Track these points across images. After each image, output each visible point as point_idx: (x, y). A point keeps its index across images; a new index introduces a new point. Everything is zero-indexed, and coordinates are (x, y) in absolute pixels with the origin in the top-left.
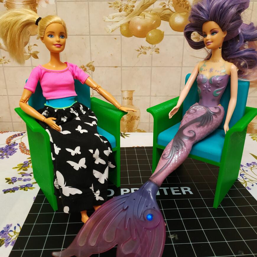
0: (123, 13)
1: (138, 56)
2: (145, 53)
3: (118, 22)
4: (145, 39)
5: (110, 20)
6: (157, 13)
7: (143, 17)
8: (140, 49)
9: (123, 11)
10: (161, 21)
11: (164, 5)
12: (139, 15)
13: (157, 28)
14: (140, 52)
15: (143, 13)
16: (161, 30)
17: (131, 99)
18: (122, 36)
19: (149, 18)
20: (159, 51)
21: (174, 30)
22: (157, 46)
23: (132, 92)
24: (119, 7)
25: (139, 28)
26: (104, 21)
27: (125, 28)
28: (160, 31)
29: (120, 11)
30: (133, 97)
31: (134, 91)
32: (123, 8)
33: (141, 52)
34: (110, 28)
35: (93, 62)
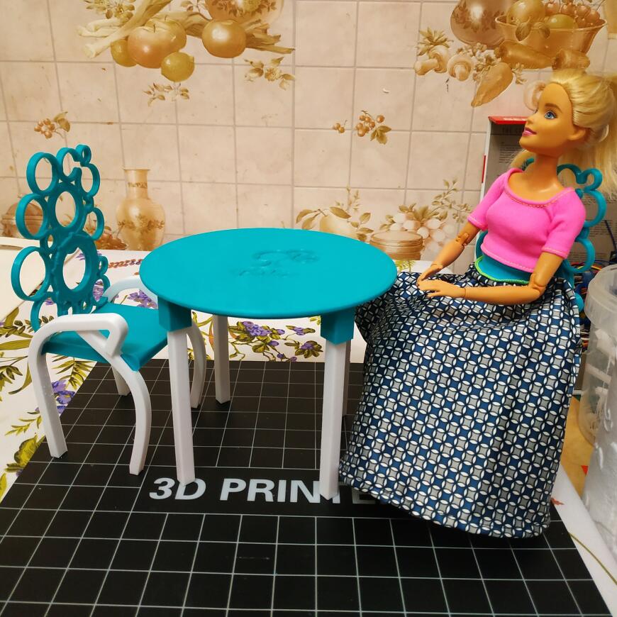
0: (114, 20)
1: (149, 104)
2: (163, 98)
3: (106, 37)
4: (159, 70)
5: (90, 34)
6: (178, 21)
7: (153, 29)
8: (153, 90)
9: (113, 16)
10: (187, 36)
11: (189, 6)
12: (144, 25)
13: (181, 51)
14: (152, 96)
15: (151, 20)
16: (190, 55)
17: (143, 186)
18: (117, 64)
19: (164, 31)
20: (188, 94)
21: (212, 54)
22: (184, 84)
23: (143, 172)
24: (105, 9)
25: (146, 49)
26: (81, 35)
27: (119, 49)
28: (186, 56)
29: (108, 16)
30: (148, 183)
31: (148, 170)
32: (113, 10)
33: (154, 95)
34: (93, 48)
35: (66, 113)
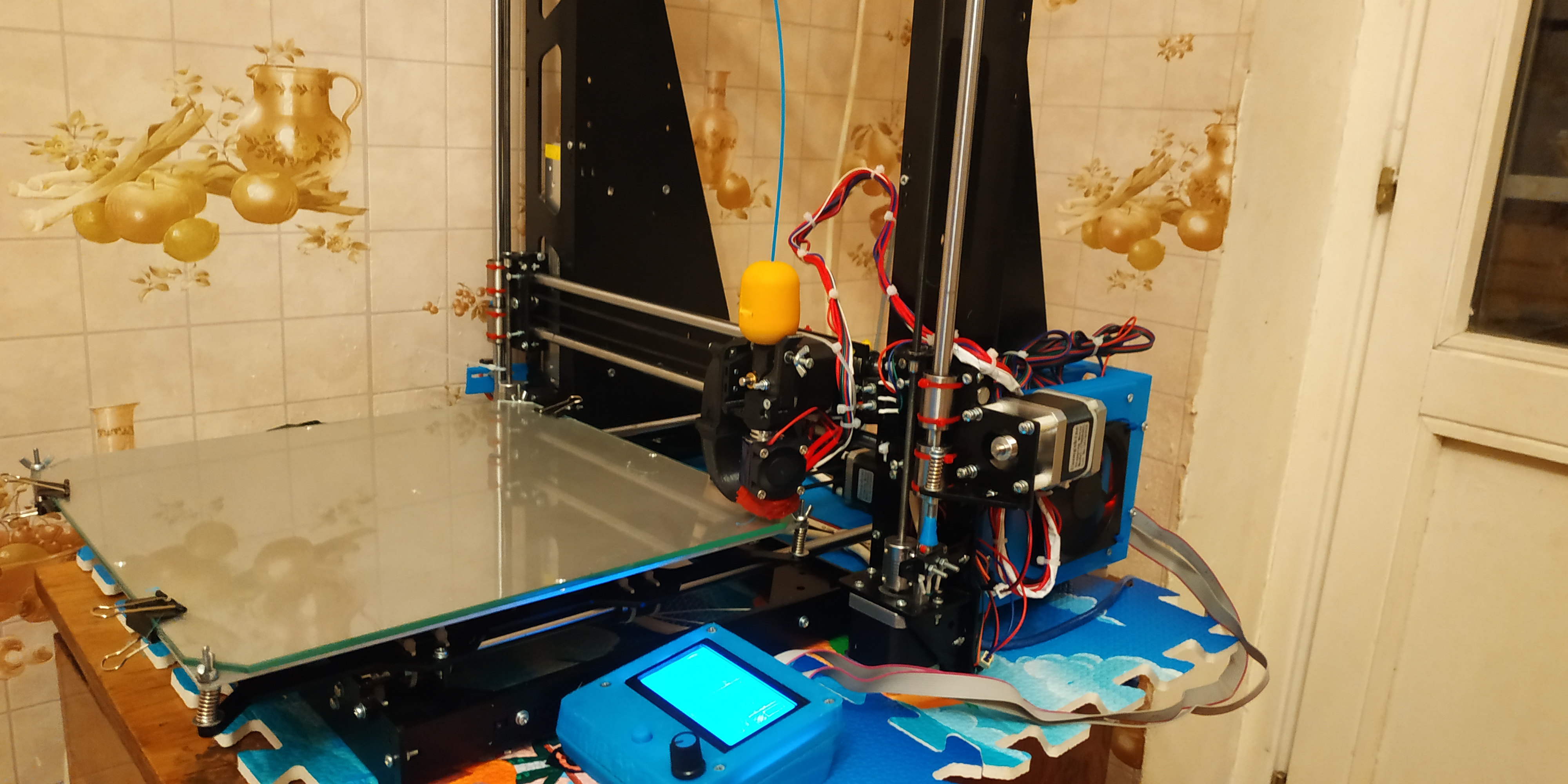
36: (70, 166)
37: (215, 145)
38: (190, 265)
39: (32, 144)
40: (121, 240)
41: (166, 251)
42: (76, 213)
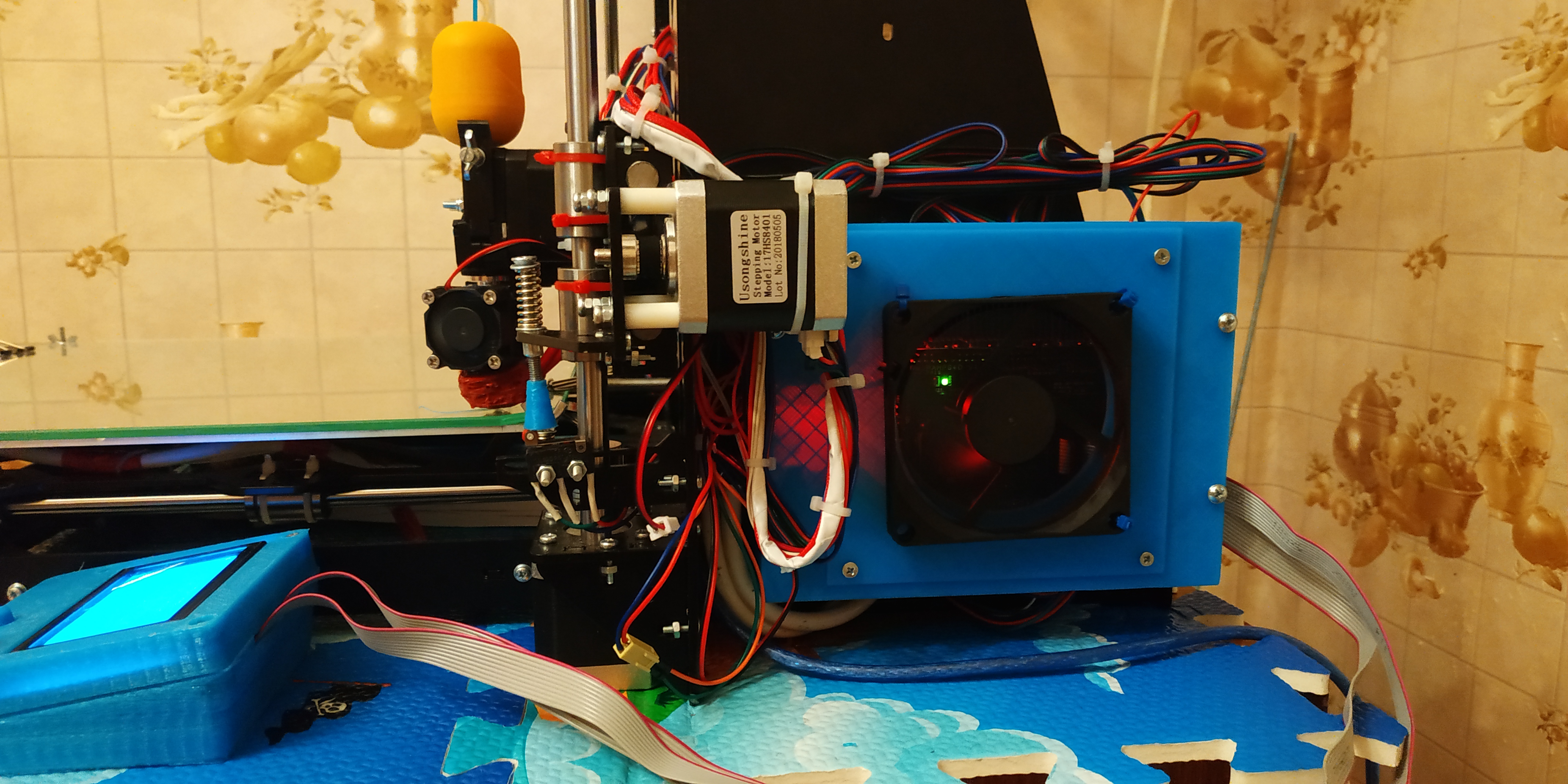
36: (203, 89)
37: (336, 68)
38: (313, 188)
39: (170, 69)
40: (248, 161)
41: (290, 174)
42: (208, 134)
